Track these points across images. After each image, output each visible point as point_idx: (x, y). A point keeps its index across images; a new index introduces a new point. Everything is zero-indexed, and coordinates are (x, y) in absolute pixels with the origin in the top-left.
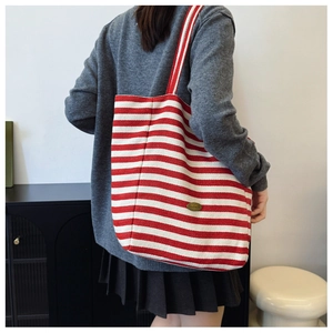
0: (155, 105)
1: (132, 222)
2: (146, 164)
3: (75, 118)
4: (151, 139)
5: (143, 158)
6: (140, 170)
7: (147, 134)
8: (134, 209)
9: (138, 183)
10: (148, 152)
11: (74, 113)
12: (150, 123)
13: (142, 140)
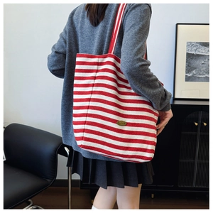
0: (100, 60)
1: (84, 131)
2: (94, 96)
3: (54, 68)
4: (97, 81)
5: (92, 93)
6: (89, 100)
7: (95, 78)
8: (85, 123)
9: (88, 107)
10: (95, 89)
11: (53, 66)
12: (97, 71)
13: (92, 82)
